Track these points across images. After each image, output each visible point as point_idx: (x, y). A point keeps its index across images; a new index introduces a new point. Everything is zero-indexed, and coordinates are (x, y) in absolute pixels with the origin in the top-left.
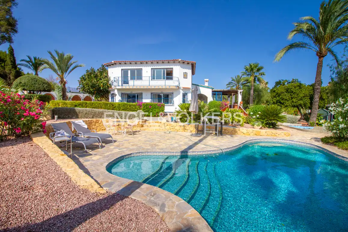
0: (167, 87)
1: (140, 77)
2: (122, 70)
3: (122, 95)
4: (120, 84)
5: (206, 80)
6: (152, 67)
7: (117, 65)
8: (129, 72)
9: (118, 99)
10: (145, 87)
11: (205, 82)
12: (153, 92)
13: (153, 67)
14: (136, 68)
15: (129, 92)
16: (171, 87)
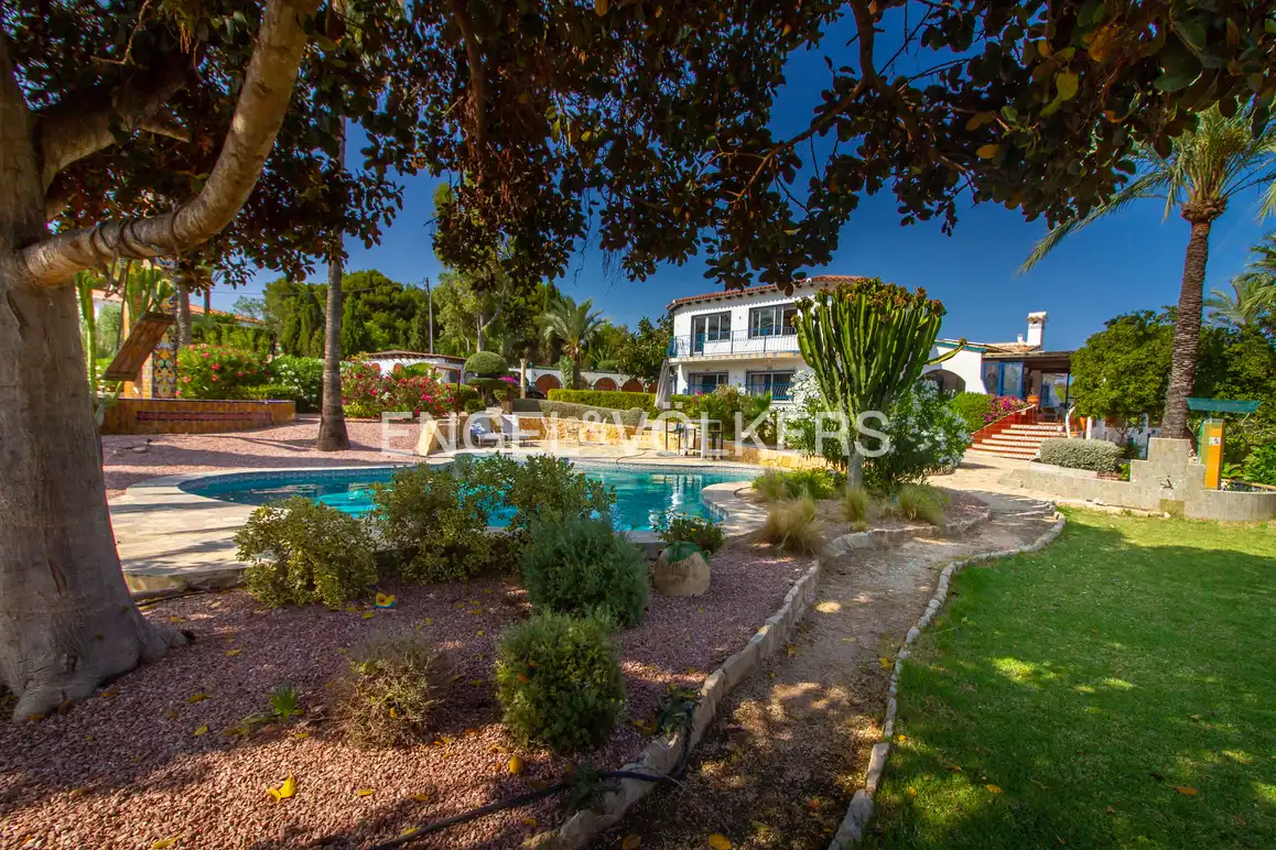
0: (769, 356)
1: (726, 334)
2: (693, 317)
3: (691, 378)
4: (688, 352)
5: (1032, 315)
6: (751, 306)
7: (684, 308)
8: (707, 320)
9: (682, 385)
10: (724, 358)
11: (1030, 325)
12: (751, 368)
13: (755, 306)
14: (720, 310)
15: (702, 370)
16: (779, 356)
